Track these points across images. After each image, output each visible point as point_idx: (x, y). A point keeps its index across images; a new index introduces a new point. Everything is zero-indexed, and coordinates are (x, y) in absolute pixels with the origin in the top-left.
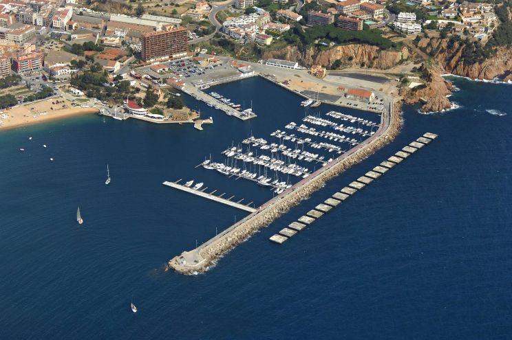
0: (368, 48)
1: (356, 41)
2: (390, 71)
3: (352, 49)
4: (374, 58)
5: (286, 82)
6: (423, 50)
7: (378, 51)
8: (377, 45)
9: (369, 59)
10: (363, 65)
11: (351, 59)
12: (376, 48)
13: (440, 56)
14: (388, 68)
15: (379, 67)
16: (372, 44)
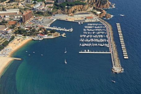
0: (80, 6)
1: (76, 4)
2: (87, 11)
3: (75, 7)
4: (82, 8)
5: (66, 19)
6: (90, 3)
7: (83, 6)
8: (82, 4)
9: (80, 9)
10: (79, 11)
11: (76, 10)
12: (82, 5)
13: (94, 4)
14: (87, 10)
15: (84, 10)
16: (81, 5)
